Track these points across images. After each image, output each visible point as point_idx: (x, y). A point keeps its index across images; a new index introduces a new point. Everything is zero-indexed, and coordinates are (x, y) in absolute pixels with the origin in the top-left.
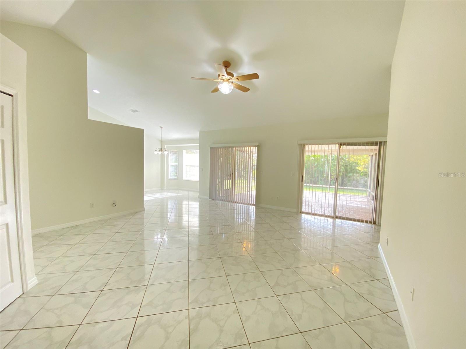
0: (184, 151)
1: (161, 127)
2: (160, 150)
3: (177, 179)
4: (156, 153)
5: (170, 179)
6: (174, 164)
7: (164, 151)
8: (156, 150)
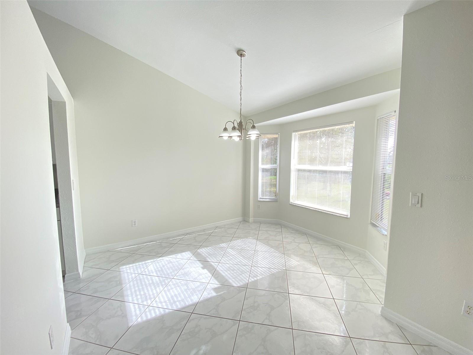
0: (293, 134)
1: (240, 53)
2: (236, 125)
3: (275, 201)
4: (225, 135)
5: (262, 200)
6: (268, 166)
7: (247, 130)
8: (225, 129)
